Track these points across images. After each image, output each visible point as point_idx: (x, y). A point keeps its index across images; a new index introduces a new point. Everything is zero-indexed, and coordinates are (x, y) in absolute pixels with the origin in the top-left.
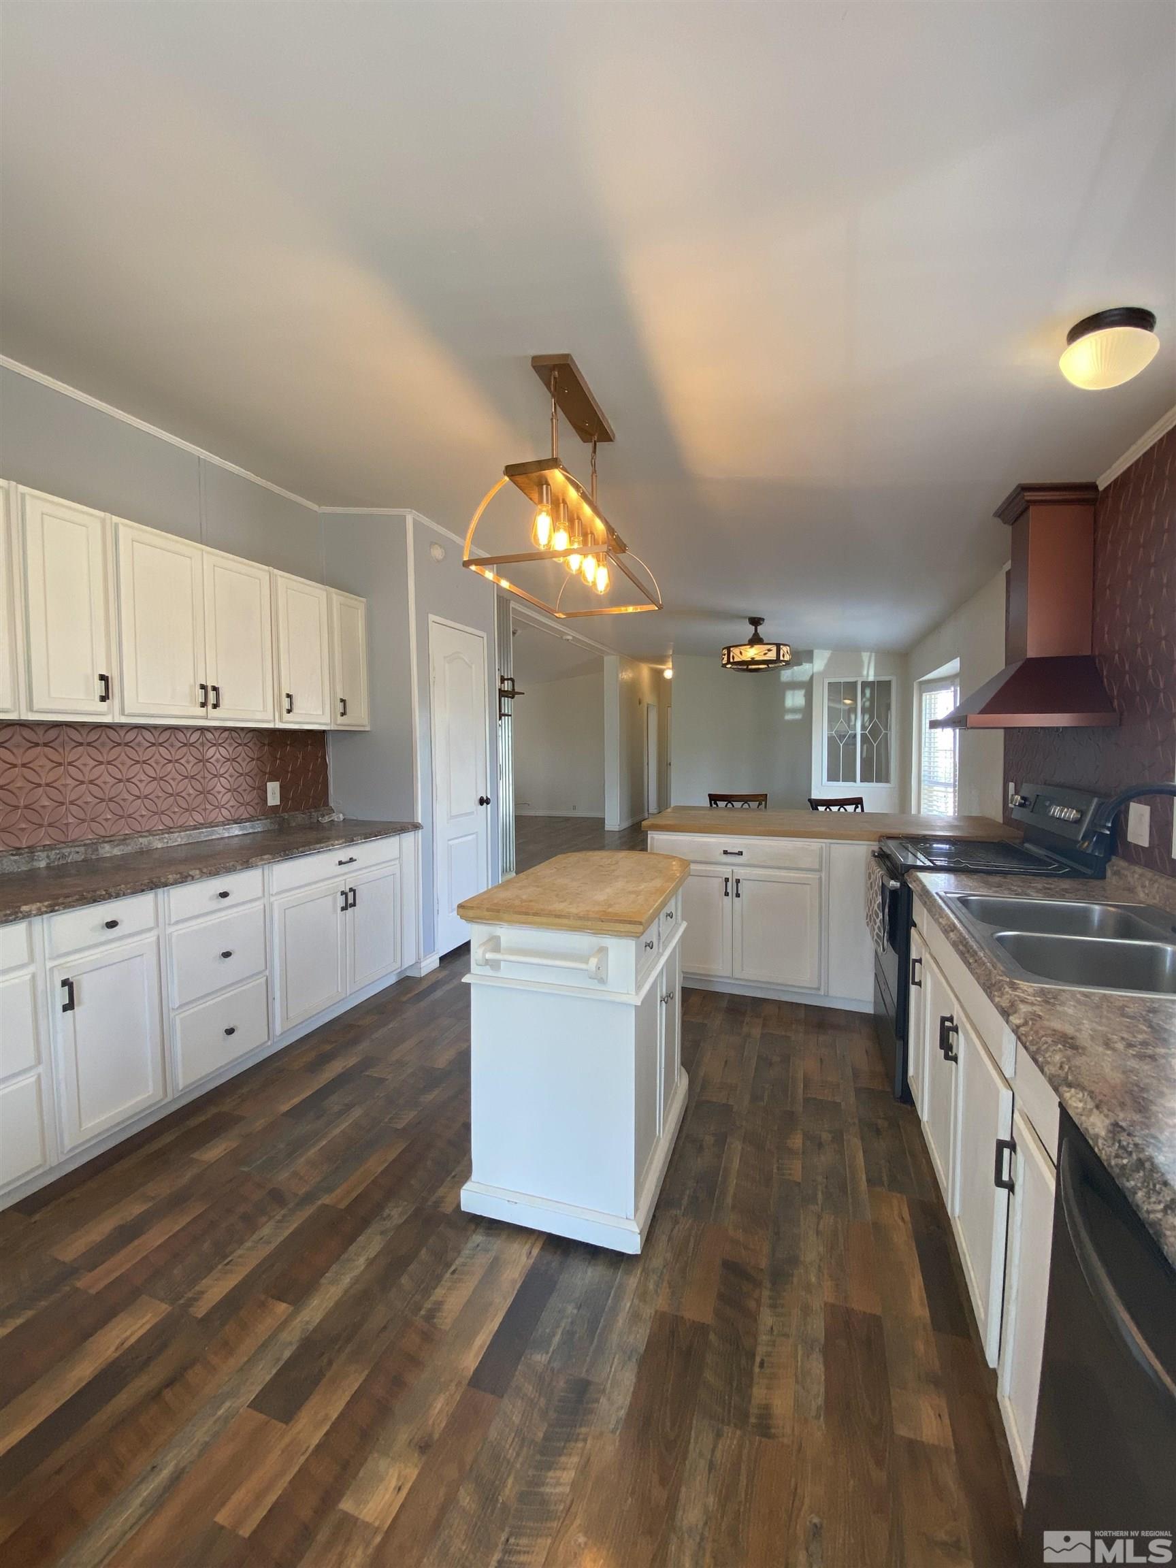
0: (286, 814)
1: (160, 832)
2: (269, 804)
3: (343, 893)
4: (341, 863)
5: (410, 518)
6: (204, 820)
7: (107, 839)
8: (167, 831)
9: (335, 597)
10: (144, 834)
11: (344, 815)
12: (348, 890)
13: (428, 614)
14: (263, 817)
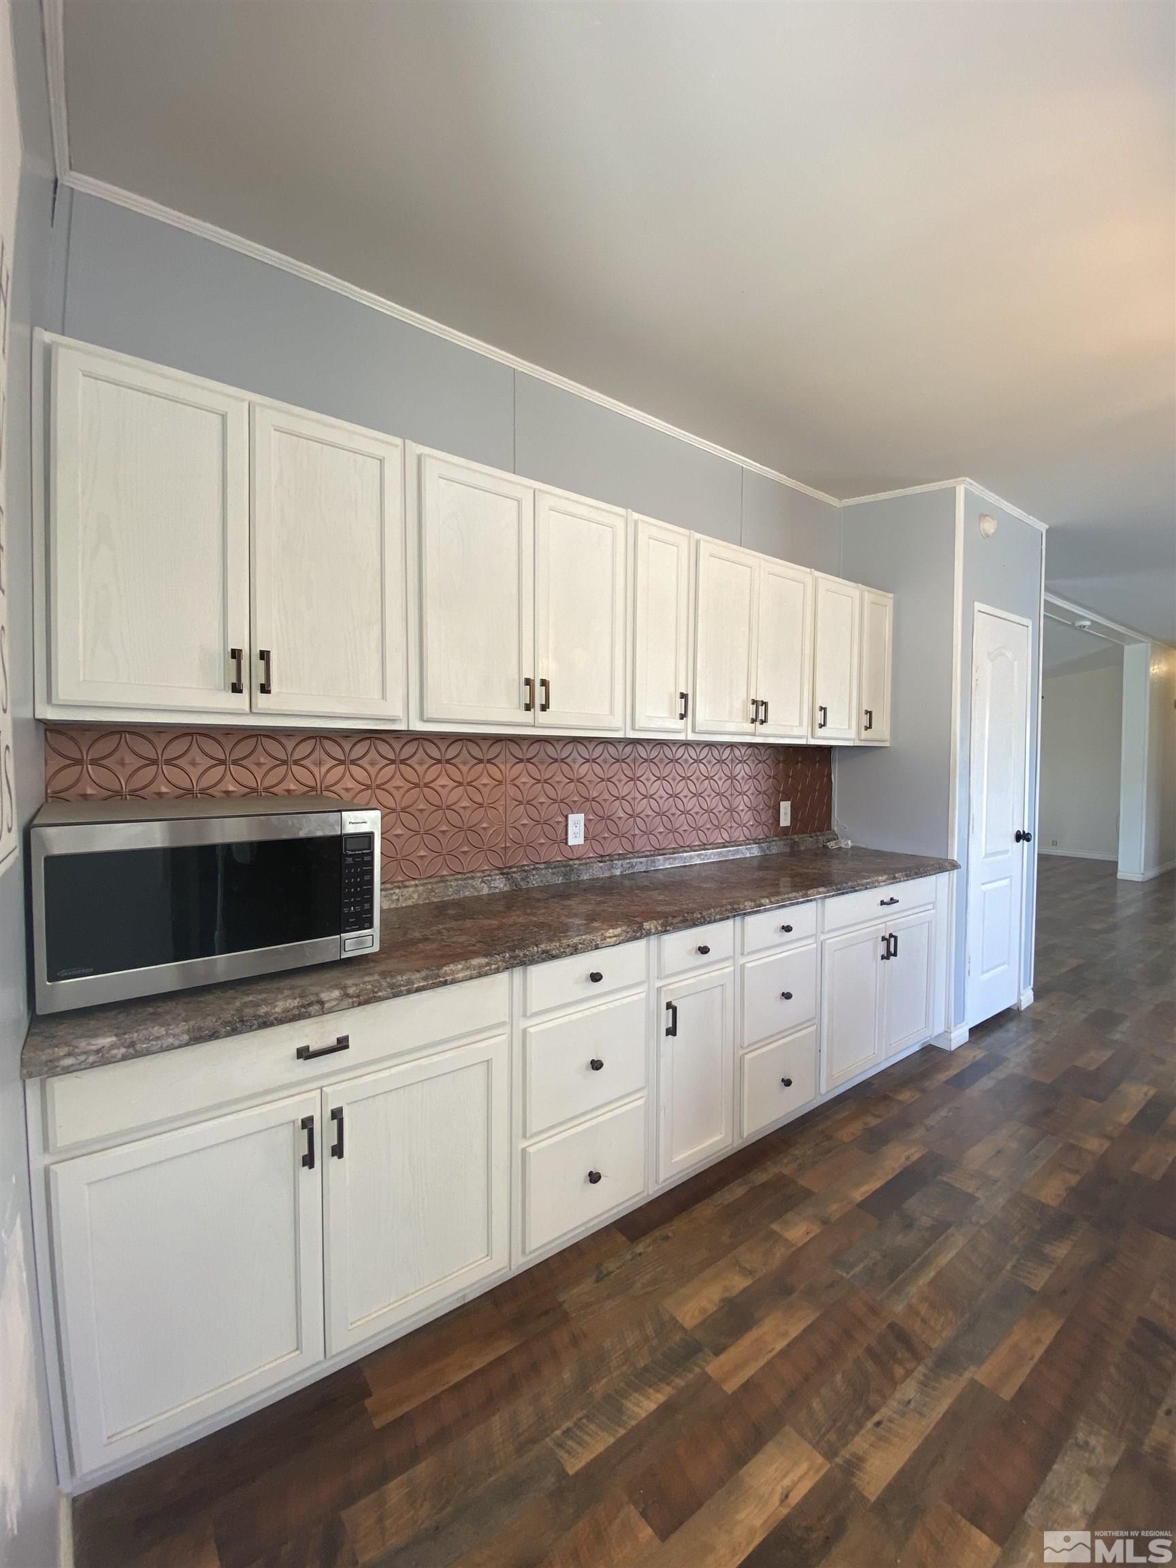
0: (795, 836)
1: (697, 848)
2: (781, 825)
3: (884, 939)
4: (882, 903)
5: (962, 488)
6: (730, 838)
7: (661, 852)
8: (702, 847)
9: (866, 594)
10: (686, 849)
11: (852, 842)
12: (887, 936)
13: (974, 602)
14: (775, 839)
